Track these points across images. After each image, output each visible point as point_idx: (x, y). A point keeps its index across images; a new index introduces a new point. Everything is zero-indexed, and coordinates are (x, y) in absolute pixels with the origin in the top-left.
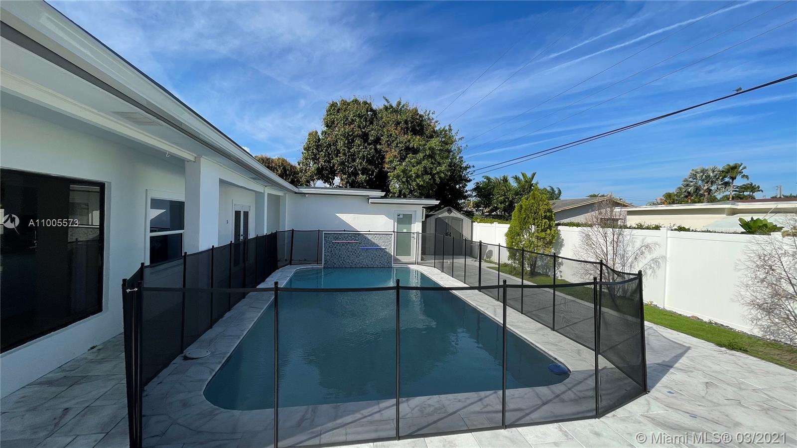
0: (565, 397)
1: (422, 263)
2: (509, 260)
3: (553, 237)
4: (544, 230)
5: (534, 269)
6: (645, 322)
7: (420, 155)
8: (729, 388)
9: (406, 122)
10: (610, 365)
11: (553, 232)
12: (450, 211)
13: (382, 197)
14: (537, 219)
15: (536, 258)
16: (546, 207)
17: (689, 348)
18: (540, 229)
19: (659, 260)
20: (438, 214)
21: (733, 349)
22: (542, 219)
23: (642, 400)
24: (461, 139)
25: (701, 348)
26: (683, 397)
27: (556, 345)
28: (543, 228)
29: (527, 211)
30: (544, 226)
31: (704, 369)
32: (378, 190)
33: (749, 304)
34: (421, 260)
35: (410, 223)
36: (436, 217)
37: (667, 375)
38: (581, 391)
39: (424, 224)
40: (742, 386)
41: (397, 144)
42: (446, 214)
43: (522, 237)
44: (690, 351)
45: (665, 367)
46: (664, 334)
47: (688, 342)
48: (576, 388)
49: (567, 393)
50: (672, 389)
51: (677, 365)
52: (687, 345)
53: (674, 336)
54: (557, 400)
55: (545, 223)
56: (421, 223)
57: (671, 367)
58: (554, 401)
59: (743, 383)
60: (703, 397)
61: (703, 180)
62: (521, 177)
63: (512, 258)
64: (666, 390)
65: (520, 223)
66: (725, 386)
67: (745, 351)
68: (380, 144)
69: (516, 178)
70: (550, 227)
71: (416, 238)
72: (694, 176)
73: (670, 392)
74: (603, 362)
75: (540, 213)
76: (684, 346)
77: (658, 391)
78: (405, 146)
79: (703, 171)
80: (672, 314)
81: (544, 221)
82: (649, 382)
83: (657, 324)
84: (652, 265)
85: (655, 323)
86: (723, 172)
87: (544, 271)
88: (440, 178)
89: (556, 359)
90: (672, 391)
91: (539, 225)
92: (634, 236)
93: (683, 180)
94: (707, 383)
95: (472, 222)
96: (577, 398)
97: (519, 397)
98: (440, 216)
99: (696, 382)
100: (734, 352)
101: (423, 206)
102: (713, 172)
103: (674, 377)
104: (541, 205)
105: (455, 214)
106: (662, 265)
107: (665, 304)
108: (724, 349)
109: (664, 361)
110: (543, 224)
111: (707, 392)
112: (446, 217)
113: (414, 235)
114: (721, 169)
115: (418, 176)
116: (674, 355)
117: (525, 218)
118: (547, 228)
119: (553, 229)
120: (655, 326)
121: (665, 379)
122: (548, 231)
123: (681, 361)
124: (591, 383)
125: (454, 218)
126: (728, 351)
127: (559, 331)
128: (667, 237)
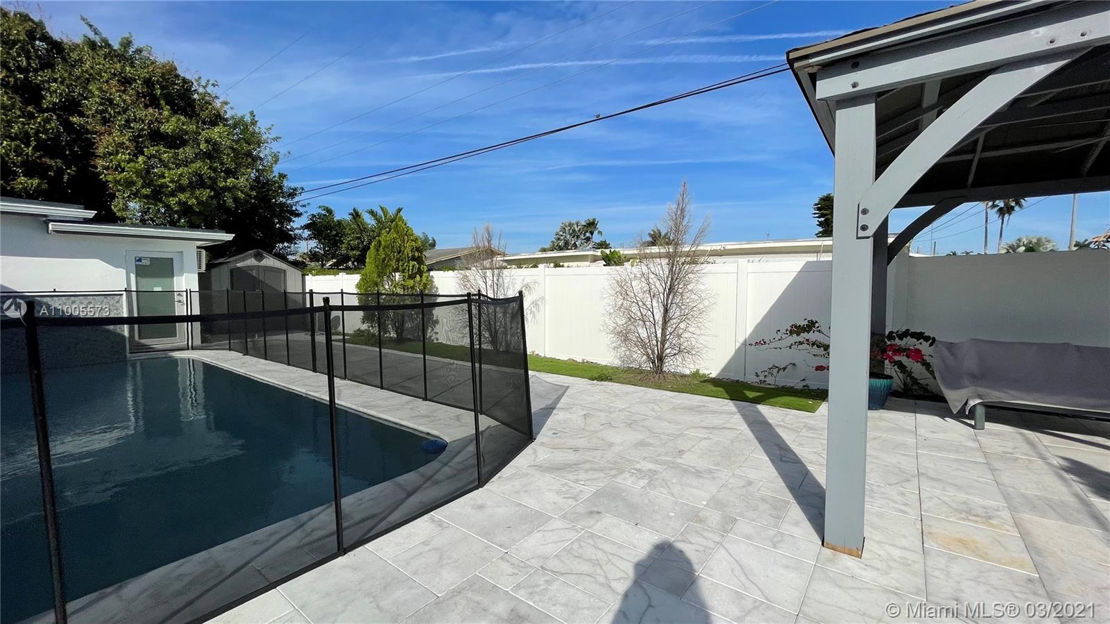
0: (438, 477)
1: (203, 347)
2: (363, 323)
3: (425, 285)
4: (412, 277)
5: (402, 333)
6: (529, 371)
7: (187, 152)
8: (602, 414)
9: (148, 82)
10: (493, 423)
11: (424, 279)
12: (259, 257)
13: (86, 221)
14: (402, 260)
15: (403, 316)
16: (413, 243)
17: (568, 387)
18: (407, 274)
19: (539, 302)
20: (236, 261)
21: (602, 380)
22: (409, 261)
23: (528, 450)
24: (276, 139)
25: (578, 384)
26: (566, 434)
27: (429, 417)
28: (410, 273)
29: (387, 250)
30: (412, 270)
31: (581, 402)
32: (76, 206)
33: (612, 332)
34: (202, 343)
35: (171, 274)
36: (232, 266)
37: (551, 417)
38: (460, 463)
39: (204, 280)
40: (612, 410)
41: (128, 121)
42: (252, 262)
43: (382, 288)
44: (569, 389)
45: (548, 411)
46: (547, 380)
47: (566, 382)
48: (453, 461)
49: (443, 470)
50: (556, 430)
51: (558, 406)
52: (567, 385)
53: (554, 380)
54: (429, 483)
55: (413, 266)
56: (197, 275)
57: (554, 408)
58: (426, 485)
59: (612, 407)
60: (583, 429)
61: (571, 235)
62: (380, 213)
63: (367, 320)
64: (550, 433)
65: (377, 266)
66: (599, 414)
67: (611, 380)
68: (82, 115)
69: (372, 213)
70: (420, 273)
71: (185, 302)
72: (564, 230)
73: (554, 434)
74: (486, 422)
75: (406, 251)
76: (564, 386)
77: (544, 436)
78: (149, 127)
79: (570, 225)
80: (552, 360)
81: (412, 263)
82: (534, 430)
83: (540, 371)
84: (533, 310)
85: (537, 371)
86: (585, 226)
87: (416, 334)
88: (236, 199)
89: (428, 434)
90: (557, 432)
91: (405, 269)
92: (514, 277)
93: (555, 233)
94: (585, 415)
95: (303, 275)
96: (455, 472)
97: (371, 500)
98: (239, 265)
99: (575, 417)
100: (603, 382)
101: (199, 243)
102: (578, 226)
103: (557, 417)
104: (406, 242)
105: (270, 261)
106: (541, 308)
107: (546, 351)
108: (595, 381)
109: (547, 405)
110: (411, 268)
111: (586, 423)
112: (251, 268)
113: (180, 298)
114: (584, 224)
115: (182, 189)
116: (555, 397)
117: (385, 259)
118: (416, 273)
119: (425, 275)
120: (537, 374)
121: (549, 422)
122: (418, 278)
123: (562, 401)
124: (472, 448)
125: (267, 269)
126: (599, 383)
127: (434, 399)
128: (545, 276)
